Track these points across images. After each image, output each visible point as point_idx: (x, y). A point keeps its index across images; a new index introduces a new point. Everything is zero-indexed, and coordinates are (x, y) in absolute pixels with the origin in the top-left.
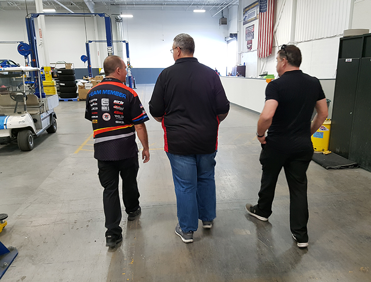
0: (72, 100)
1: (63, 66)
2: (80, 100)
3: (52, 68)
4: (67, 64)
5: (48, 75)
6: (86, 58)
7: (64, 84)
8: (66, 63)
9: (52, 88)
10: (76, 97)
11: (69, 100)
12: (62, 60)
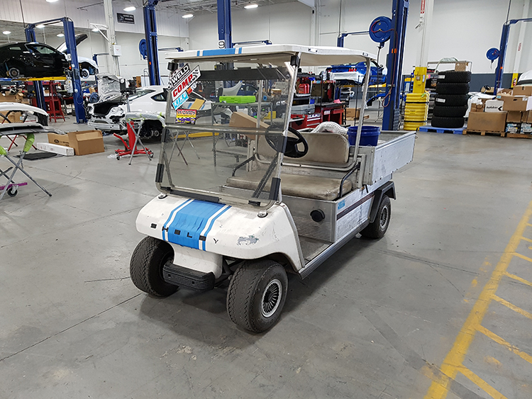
0: (451, 132)
1: (451, 67)
2: (469, 133)
3: (430, 71)
4: (459, 63)
5: (420, 82)
6: (496, 54)
7: (444, 101)
8: (456, 62)
9: (420, 106)
10: (462, 127)
11: (446, 132)
12: (450, 56)
